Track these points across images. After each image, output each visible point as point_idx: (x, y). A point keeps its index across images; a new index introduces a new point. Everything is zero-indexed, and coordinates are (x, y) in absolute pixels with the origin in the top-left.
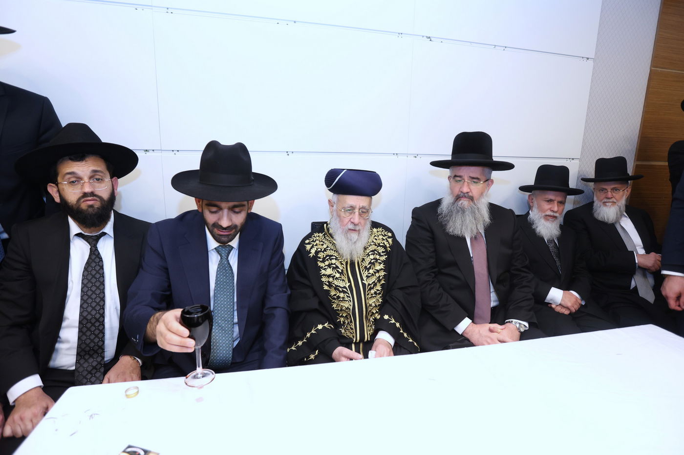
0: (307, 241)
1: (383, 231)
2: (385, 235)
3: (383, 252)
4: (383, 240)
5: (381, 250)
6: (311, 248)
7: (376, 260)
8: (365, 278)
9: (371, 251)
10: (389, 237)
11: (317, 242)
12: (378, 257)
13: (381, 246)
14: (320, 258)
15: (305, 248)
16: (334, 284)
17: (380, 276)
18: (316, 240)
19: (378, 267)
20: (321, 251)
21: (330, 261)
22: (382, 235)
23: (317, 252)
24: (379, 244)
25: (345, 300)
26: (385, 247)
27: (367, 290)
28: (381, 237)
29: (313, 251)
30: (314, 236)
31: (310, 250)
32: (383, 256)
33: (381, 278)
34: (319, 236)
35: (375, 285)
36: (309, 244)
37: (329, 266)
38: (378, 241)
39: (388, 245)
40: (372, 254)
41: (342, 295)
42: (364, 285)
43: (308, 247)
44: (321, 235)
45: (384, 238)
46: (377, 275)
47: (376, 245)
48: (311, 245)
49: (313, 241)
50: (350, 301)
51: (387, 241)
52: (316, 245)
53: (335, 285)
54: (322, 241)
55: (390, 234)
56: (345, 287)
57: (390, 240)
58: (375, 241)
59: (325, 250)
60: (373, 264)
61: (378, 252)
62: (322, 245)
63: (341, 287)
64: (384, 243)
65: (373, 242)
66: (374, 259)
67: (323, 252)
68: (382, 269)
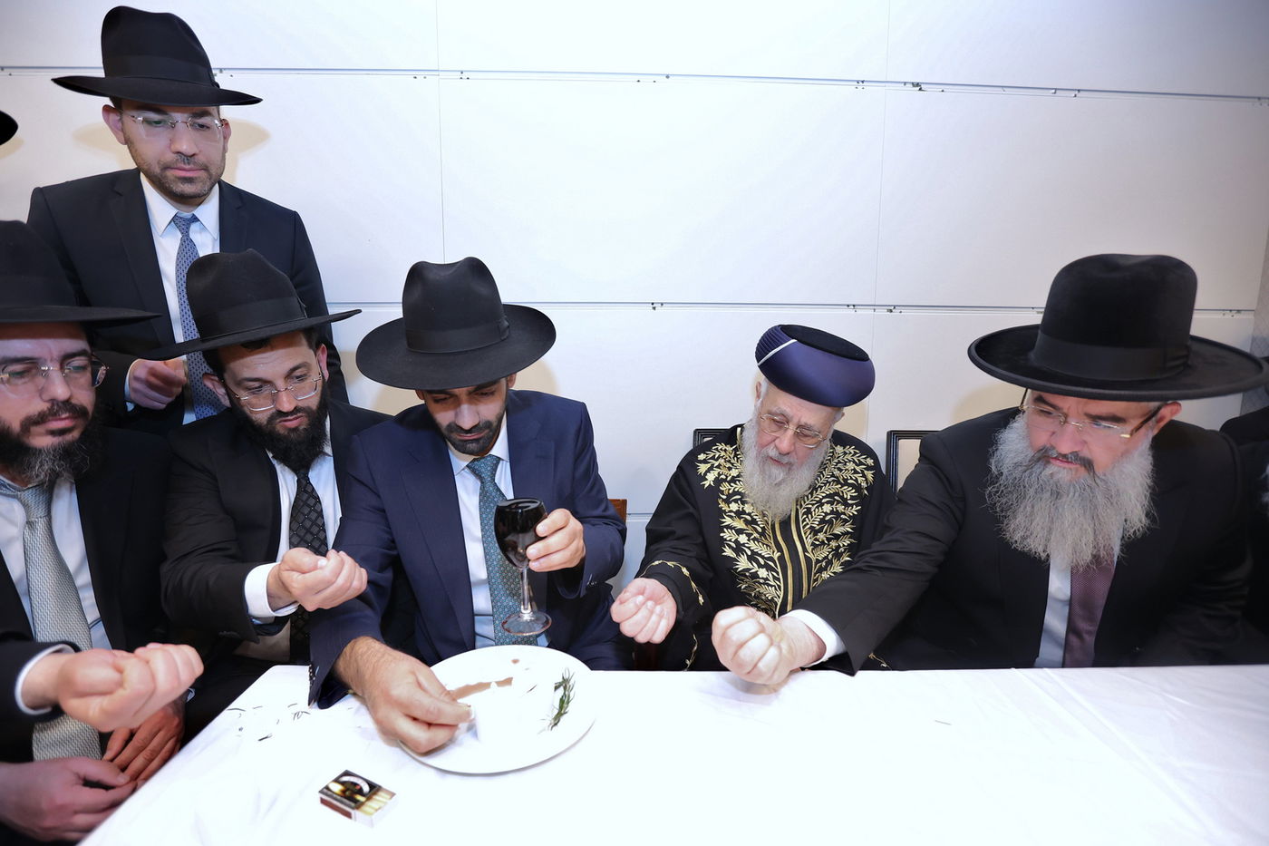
0: (701, 457)
1: (856, 453)
2: (861, 463)
3: (852, 498)
4: (856, 472)
5: (849, 493)
6: (708, 471)
7: (837, 514)
8: (809, 548)
9: (827, 496)
10: (868, 468)
11: (721, 461)
12: (841, 508)
13: (849, 485)
14: (722, 492)
15: (696, 468)
16: (749, 548)
17: (839, 547)
18: (719, 457)
19: (838, 530)
20: (725, 480)
21: (742, 506)
22: (854, 462)
23: (718, 481)
24: (845, 480)
25: (769, 585)
26: (857, 487)
27: (814, 572)
28: (851, 466)
29: (711, 477)
30: (717, 449)
31: (705, 474)
32: (852, 505)
33: (842, 549)
34: (725, 450)
35: (830, 563)
36: (705, 461)
37: (739, 514)
38: (846, 475)
39: (864, 485)
40: (827, 503)
41: (763, 573)
42: (808, 560)
43: (703, 468)
44: (729, 449)
45: (858, 469)
46: (833, 544)
47: (838, 482)
48: (709, 465)
49: (713, 458)
50: (779, 587)
51: (864, 476)
52: (719, 467)
53: (752, 551)
54: (729, 461)
55: (870, 462)
56: (771, 559)
57: (869, 474)
58: (837, 473)
59: (734, 480)
60: (830, 522)
61: (842, 497)
62: (730, 469)
63: (763, 557)
64: (856, 480)
65: (833, 476)
66: (832, 512)
67: (729, 482)
68: (848, 533)
